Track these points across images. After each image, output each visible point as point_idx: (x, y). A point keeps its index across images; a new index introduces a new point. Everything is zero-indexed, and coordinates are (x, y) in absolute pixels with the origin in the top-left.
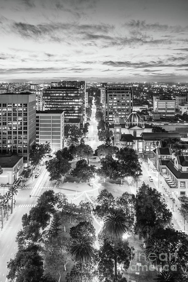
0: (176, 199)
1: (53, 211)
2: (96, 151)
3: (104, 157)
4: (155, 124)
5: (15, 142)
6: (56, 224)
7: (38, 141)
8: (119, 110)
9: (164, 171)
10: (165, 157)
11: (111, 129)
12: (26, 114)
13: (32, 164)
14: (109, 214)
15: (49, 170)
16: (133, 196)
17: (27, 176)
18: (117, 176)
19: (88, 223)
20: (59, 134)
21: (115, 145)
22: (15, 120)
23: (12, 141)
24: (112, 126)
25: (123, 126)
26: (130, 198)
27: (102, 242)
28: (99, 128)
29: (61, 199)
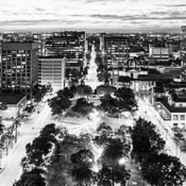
0: (170, 130)
1: (55, 141)
2: (96, 90)
3: (103, 95)
4: (150, 67)
5: (19, 83)
6: (57, 151)
7: (40, 82)
8: (117, 56)
9: (159, 106)
10: (160, 95)
11: (109, 72)
12: (29, 60)
13: (35, 101)
14: (108, 143)
15: (51, 107)
16: (130, 128)
17: (30, 112)
18: (115, 111)
19: (88, 151)
20: (60, 75)
21: (113, 85)
22: (19, 64)
23: (16, 82)
24: (111, 69)
25: (121, 69)
26: (128, 129)
27: (101, 166)
28: (98, 71)
29: (63, 131)
